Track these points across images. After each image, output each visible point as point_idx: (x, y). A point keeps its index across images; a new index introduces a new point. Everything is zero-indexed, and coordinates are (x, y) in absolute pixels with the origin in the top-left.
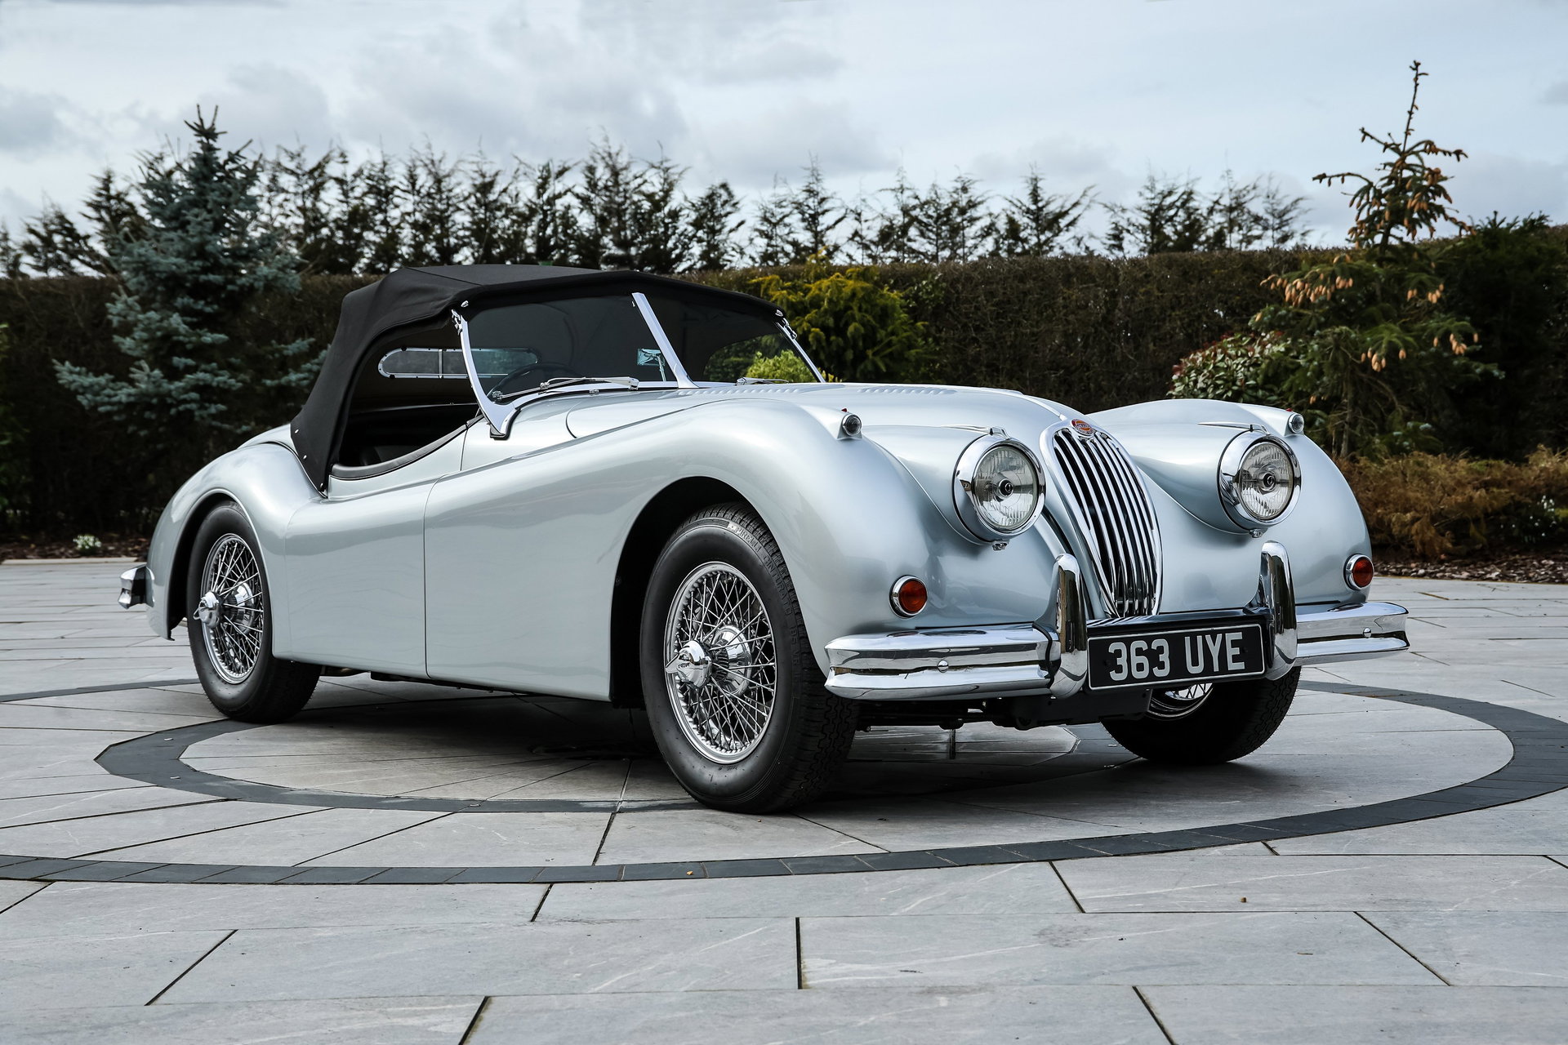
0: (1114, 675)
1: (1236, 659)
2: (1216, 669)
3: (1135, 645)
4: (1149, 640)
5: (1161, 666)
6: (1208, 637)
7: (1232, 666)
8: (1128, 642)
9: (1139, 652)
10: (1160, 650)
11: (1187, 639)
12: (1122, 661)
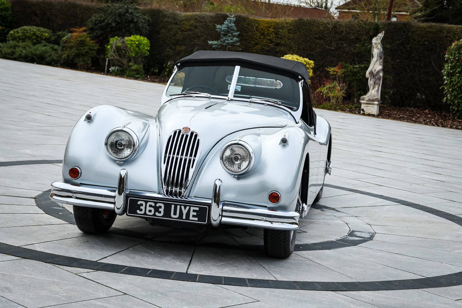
0: (138, 211)
1: (194, 216)
2: (184, 217)
3: (149, 203)
4: (156, 203)
5: (160, 212)
6: (183, 207)
7: (191, 218)
8: (146, 202)
9: (150, 206)
10: (160, 207)
11: (173, 206)
12: (143, 208)
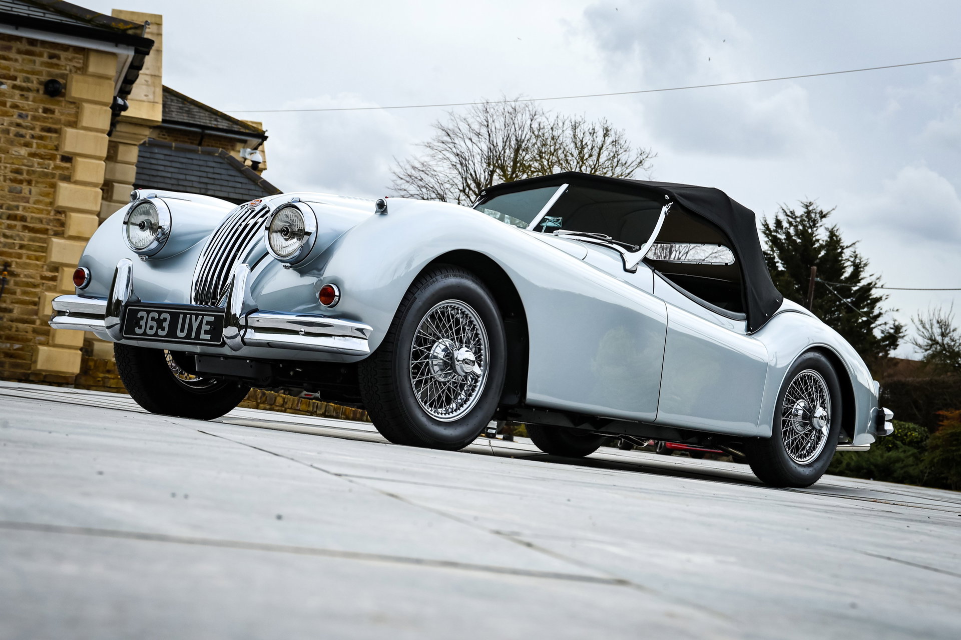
0: (137, 330)
1: (206, 332)
2: (193, 336)
3: (152, 315)
4: (160, 313)
5: (163, 329)
7: (203, 336)
8: (148, 312)
9: (153, 319)
10: (165, 320)
11: (181, 316)
12: (143, 323)
